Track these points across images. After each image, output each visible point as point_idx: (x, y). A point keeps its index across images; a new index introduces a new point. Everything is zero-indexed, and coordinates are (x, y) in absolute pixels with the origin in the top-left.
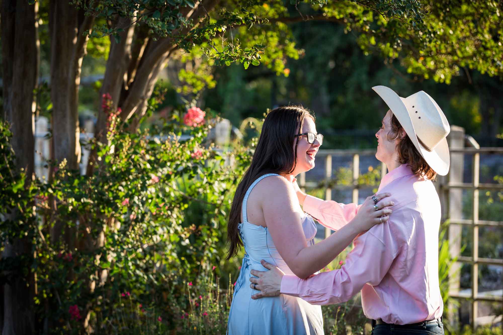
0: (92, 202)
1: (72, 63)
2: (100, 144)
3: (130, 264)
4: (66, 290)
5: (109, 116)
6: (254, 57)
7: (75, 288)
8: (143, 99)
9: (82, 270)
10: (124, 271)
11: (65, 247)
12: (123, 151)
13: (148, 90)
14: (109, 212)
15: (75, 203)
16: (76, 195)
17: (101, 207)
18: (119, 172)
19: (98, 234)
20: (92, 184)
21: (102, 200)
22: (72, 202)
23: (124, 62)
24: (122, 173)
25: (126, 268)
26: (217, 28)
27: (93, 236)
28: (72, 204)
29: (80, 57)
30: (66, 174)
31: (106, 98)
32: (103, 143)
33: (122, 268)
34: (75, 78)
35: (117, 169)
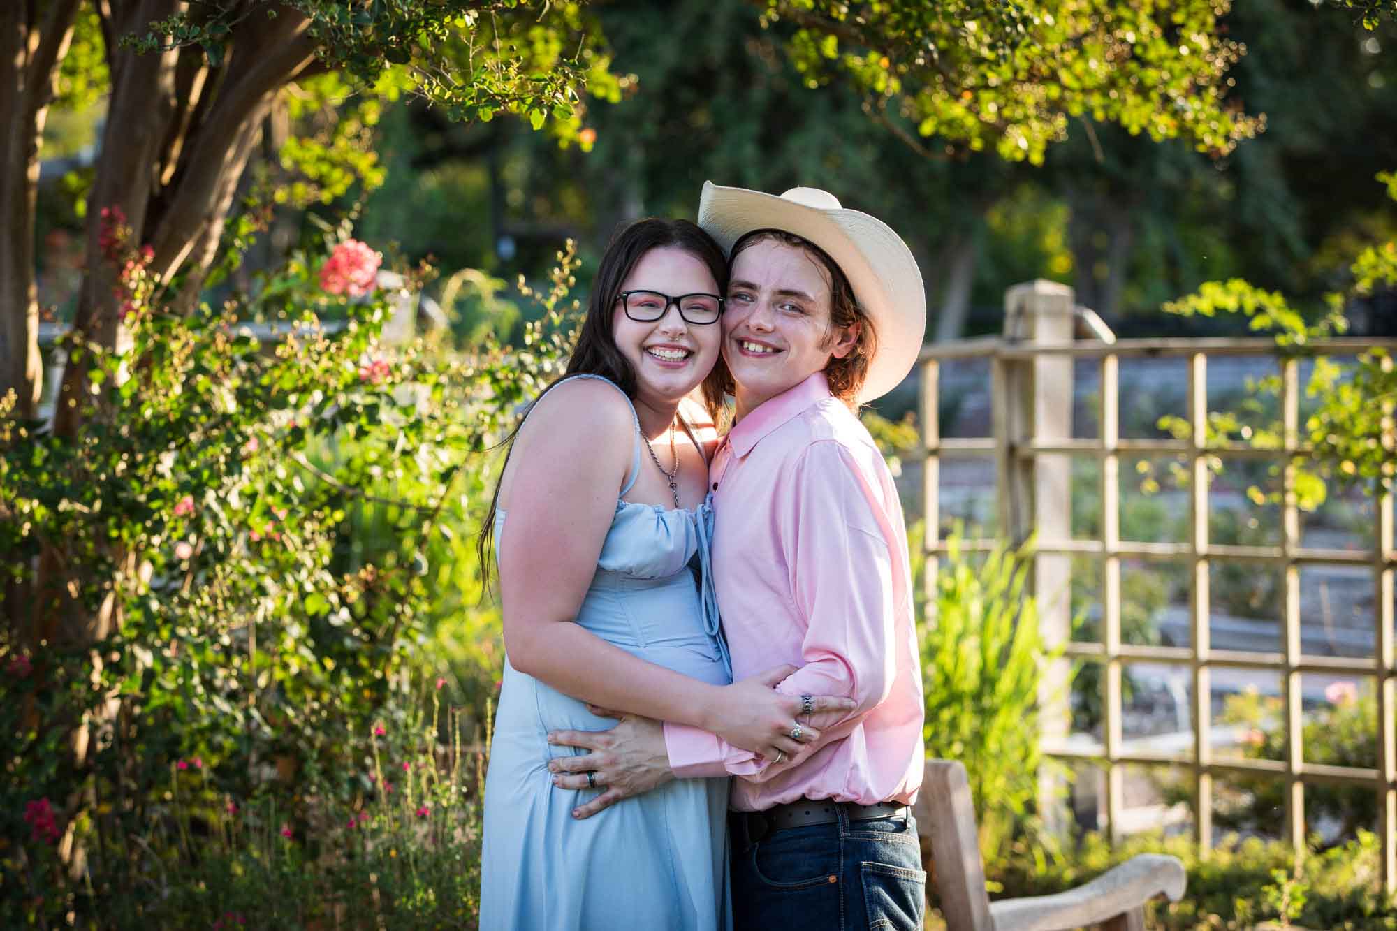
0: (86, 510)
1: (17, 122)
2: (96, 348)
3: (196, 680)
4: (14, 754)
5: (121, 268)
7: (40, 751)
8: (210, 219)
9: (58, 699)
10: (178, 700)
11: (10, 638)
14: (132, 536)
15: (41, 512)
16: (46, 489)
17: (112, 521)
18: (162, 423)
19: (99, 598)
20: (92, 459)
21: (117, 502)
22: (32, 512)
23: (156, 117)
24: (170, 426)
25: (185, 691)
27: (87, 606)
28: (31, 516)
29: (42, 105)
30: (15, 431)
31: (112, 220)
32: (104, 344)
33: (173, 693)
34: (25, 165)
35: (156, 416)
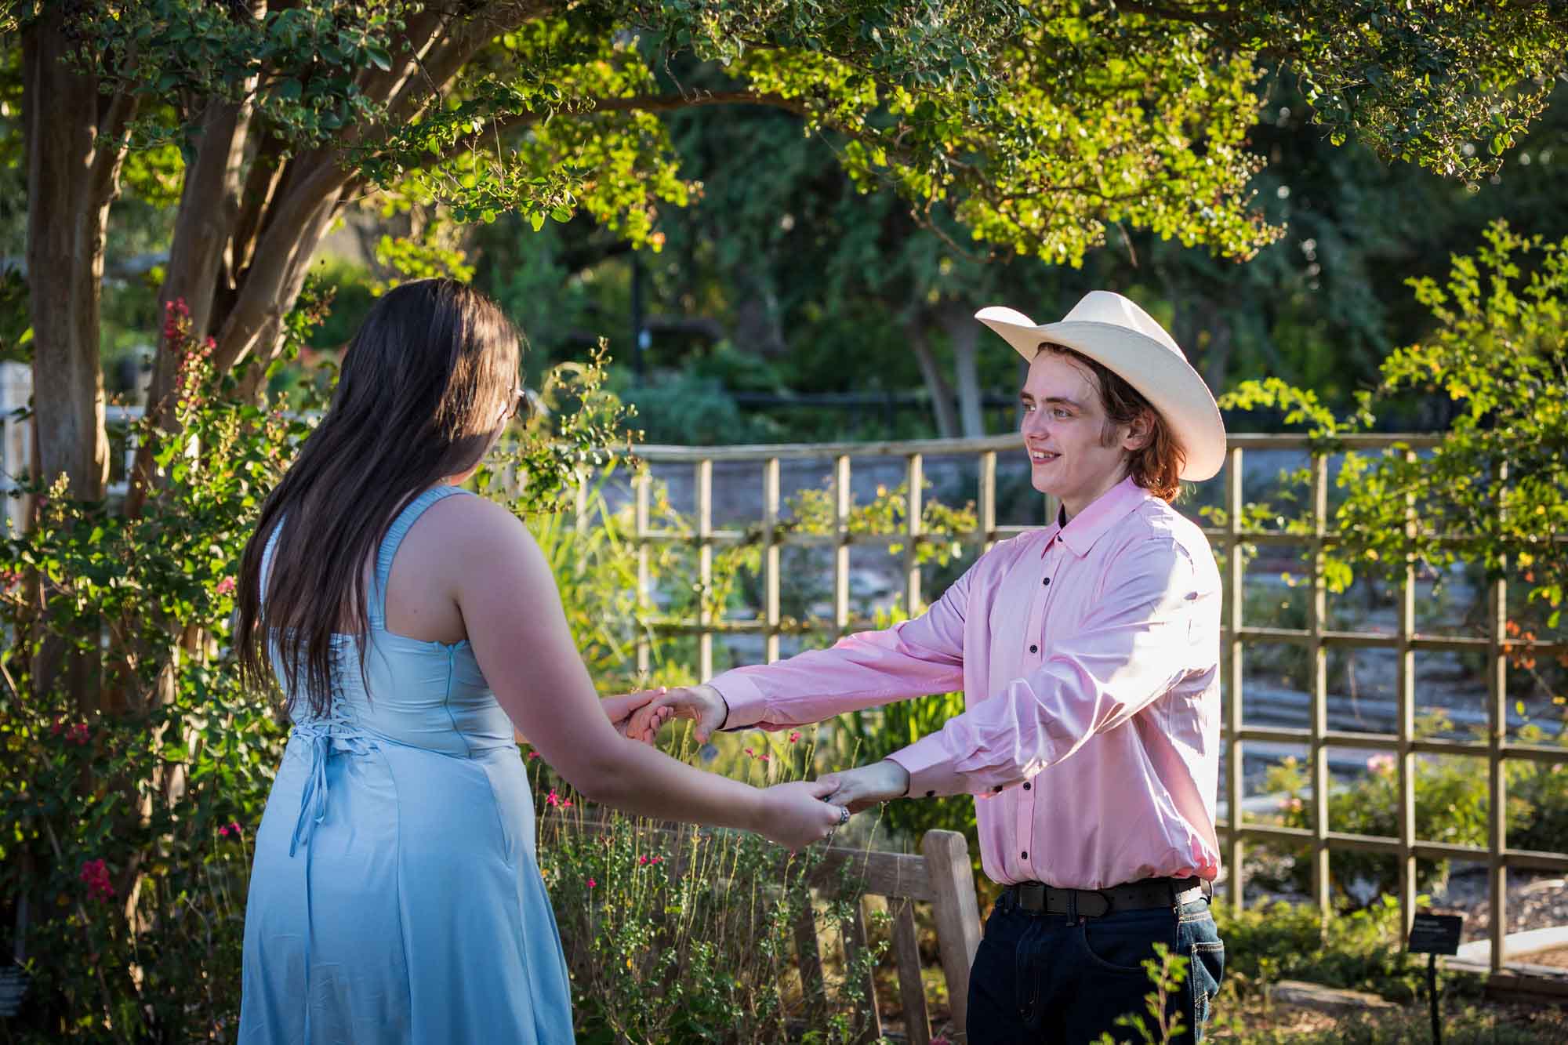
0: (139, 587)
1: (81, 219)
2: (161, 433)
3: (242, 748)
4: (76, 819)
5: (183, 358)
6: (557, 198)
7: (96, 814)
8: (275, 314)
9: (114, 766)
10: (225, 768)
11: (70, 708)
12: (218, 450)
13: (287, 291)
14: (184, 612)
15: (93, 590)
16: (95, 568)
17: (163, 598)
18: (209, 506)
19: (157, 669)
20: (137, 540)
21: (164, 580)
22: (86, 588)
23: (221, 216)
24: (219, 509)
25: (230, 760)
26: (460, 123)
27: (145, 678)
28: (85, 593)
29: (104, 204)
30: (66, 512)
31: (176, 312)
32: (169, 431)
33: (221, 760)
34: (90, 261)
35: (205, 500)
